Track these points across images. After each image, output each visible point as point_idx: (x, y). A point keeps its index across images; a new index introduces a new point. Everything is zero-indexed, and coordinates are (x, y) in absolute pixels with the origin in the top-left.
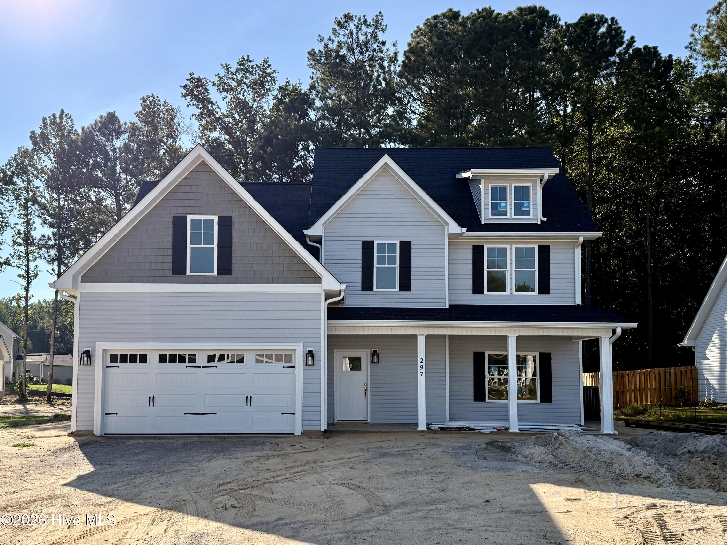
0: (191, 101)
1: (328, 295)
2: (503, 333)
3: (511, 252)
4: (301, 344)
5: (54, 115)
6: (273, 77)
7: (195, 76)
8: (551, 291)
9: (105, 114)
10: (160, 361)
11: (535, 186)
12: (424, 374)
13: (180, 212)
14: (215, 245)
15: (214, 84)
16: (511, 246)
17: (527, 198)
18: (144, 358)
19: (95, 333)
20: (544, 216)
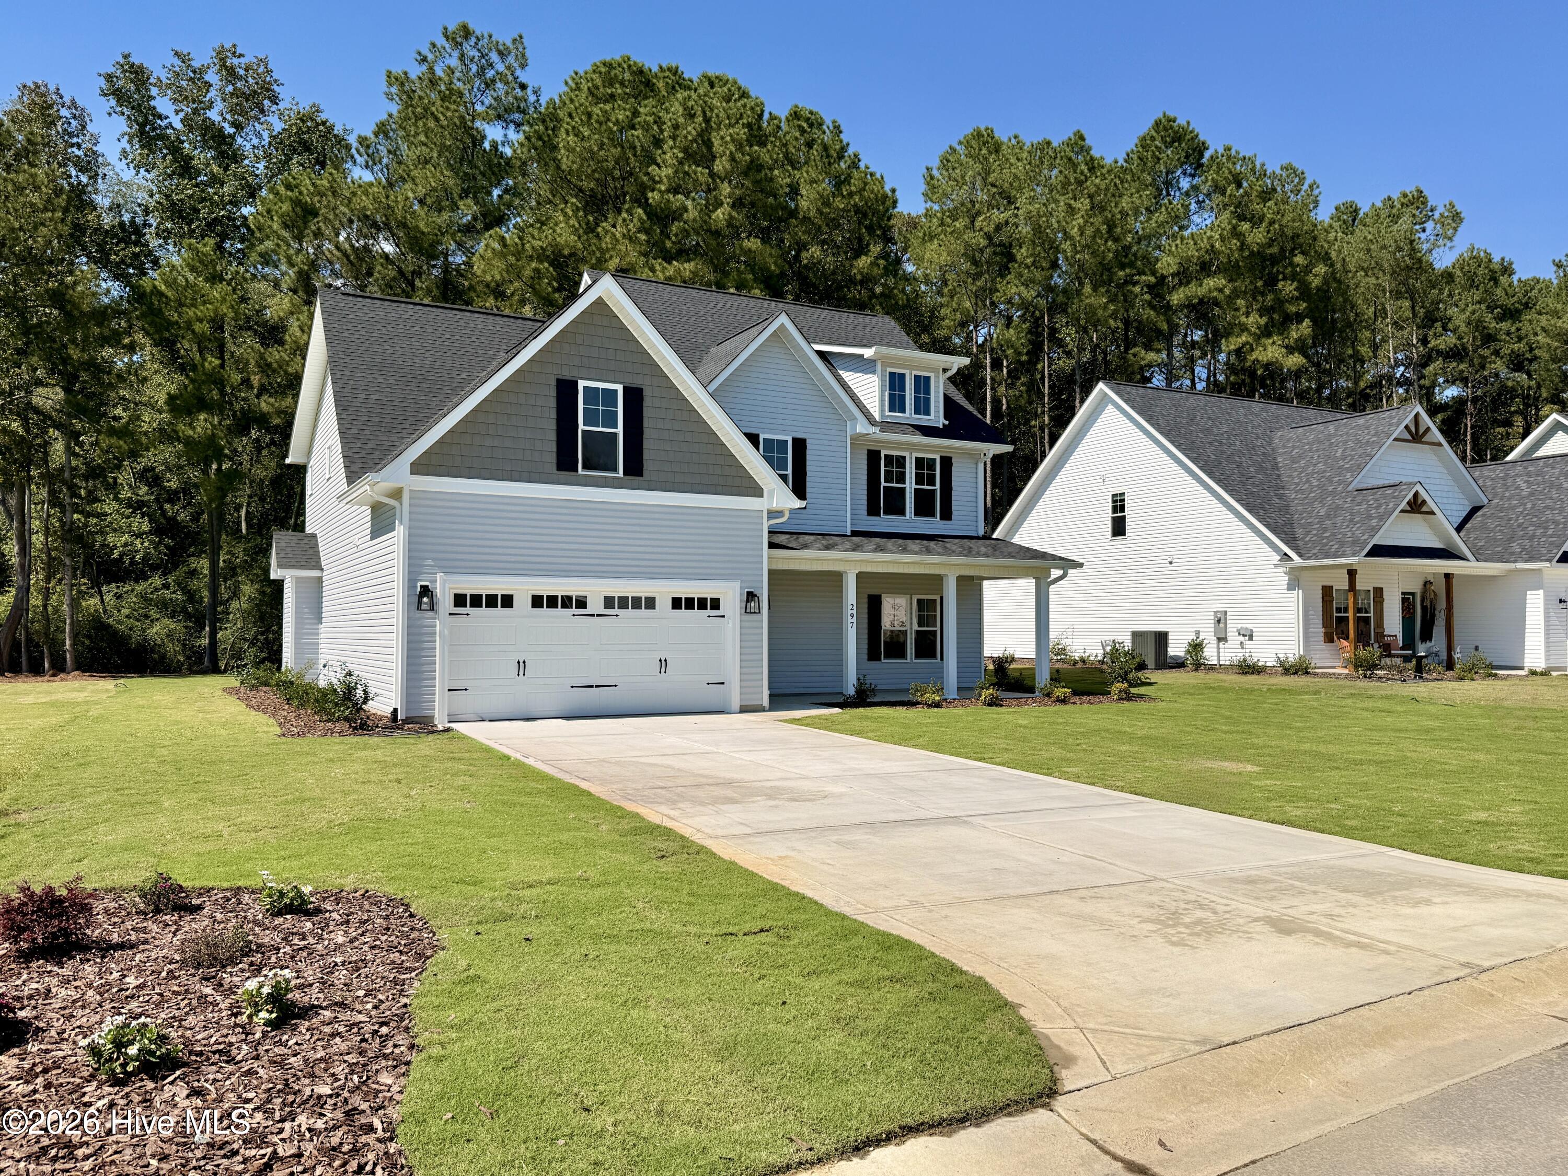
2: (937, 572)
3: (911, 463)
4: (737, 585)
8: (953, 517)
10: (534, 606)
11: (937, 378)
12: (855, 624)
13: (567, 374)
14: (620, 430)
16: (911, 453)
17: (927, 391)
18: (508, 601)
19: (433, 559)
20: (946, 418)
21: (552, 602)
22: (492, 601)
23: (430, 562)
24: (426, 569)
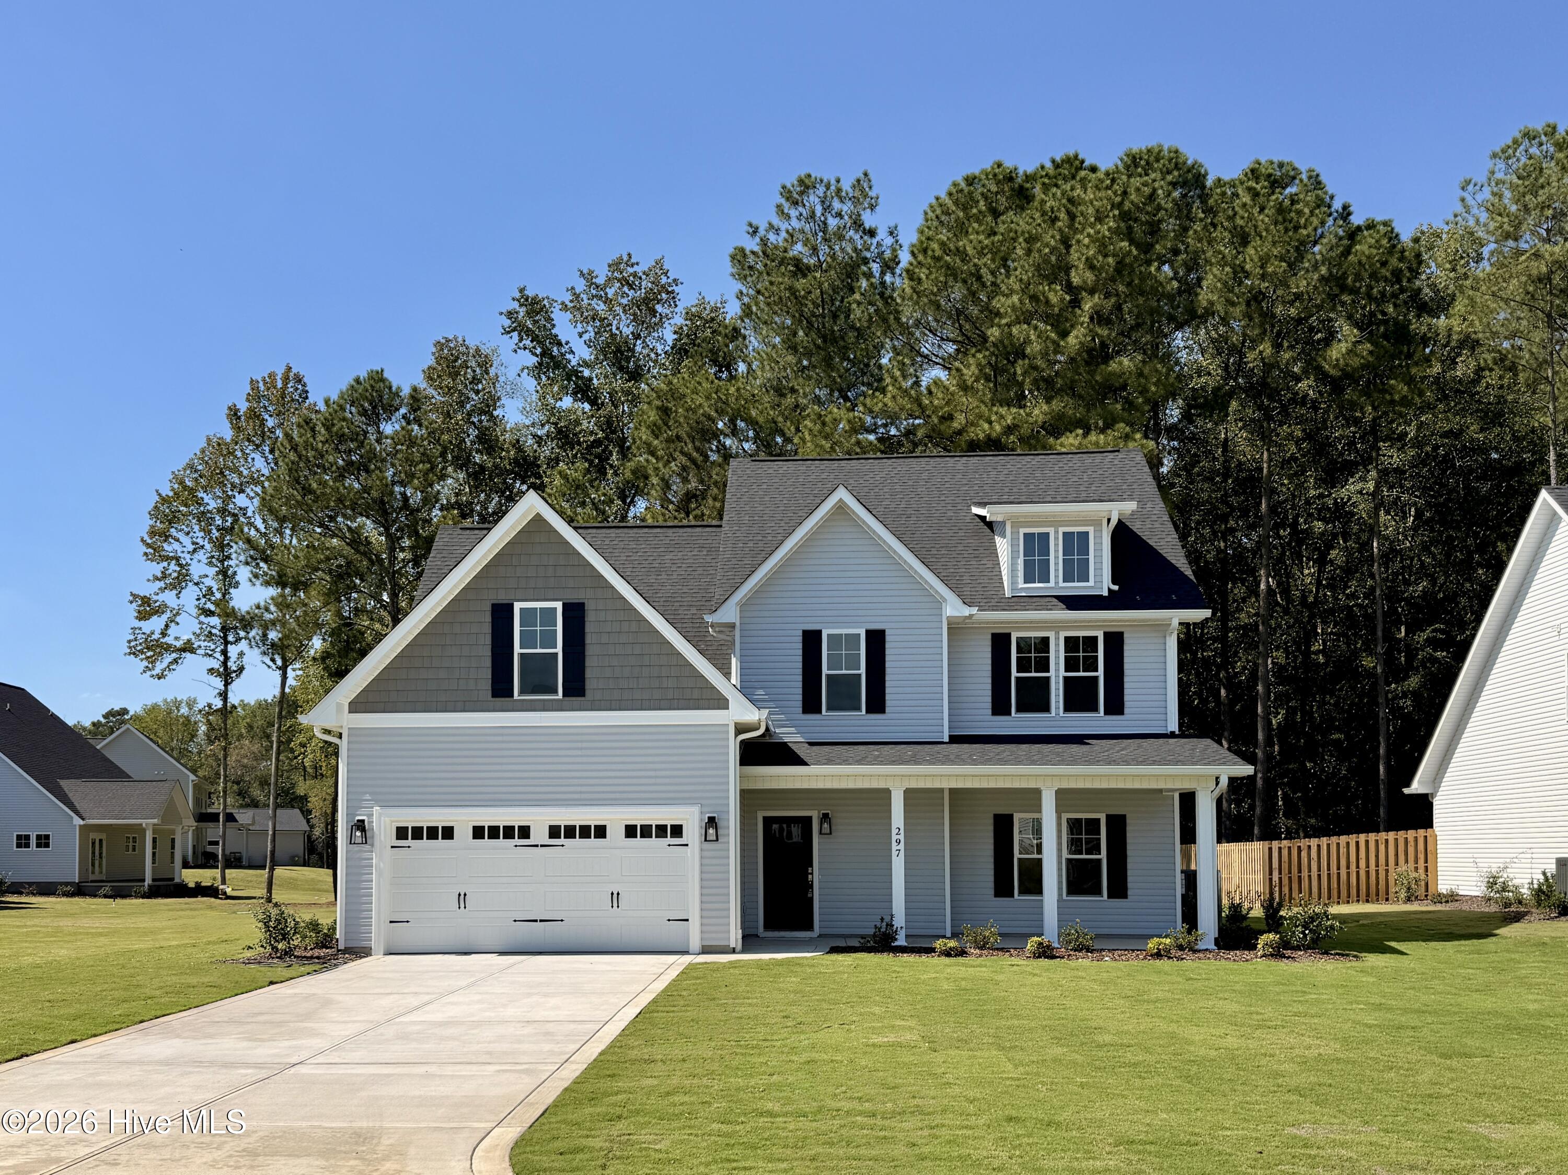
0: (521, 340)
1: (740, 729)
3: (1057, 645)
4: (696, 809)
5: (272, 375)
6: (673, 292)
7: (530, 293)
8: (1126, 711)
9: (363, 375)
10: (475, 837)
11: (1098, 531)
12: (902, 852)
13: (502, 598)
14: (559, 650)
15: (565, 308)
16: (1057, 633)
17: (1085, 550)
18: (448, 833)
19: (370, 794)
20: (1114, 583)
21: (494, 832)
22: (433, 833)
23: (368, 797)
24: (365, 804)
